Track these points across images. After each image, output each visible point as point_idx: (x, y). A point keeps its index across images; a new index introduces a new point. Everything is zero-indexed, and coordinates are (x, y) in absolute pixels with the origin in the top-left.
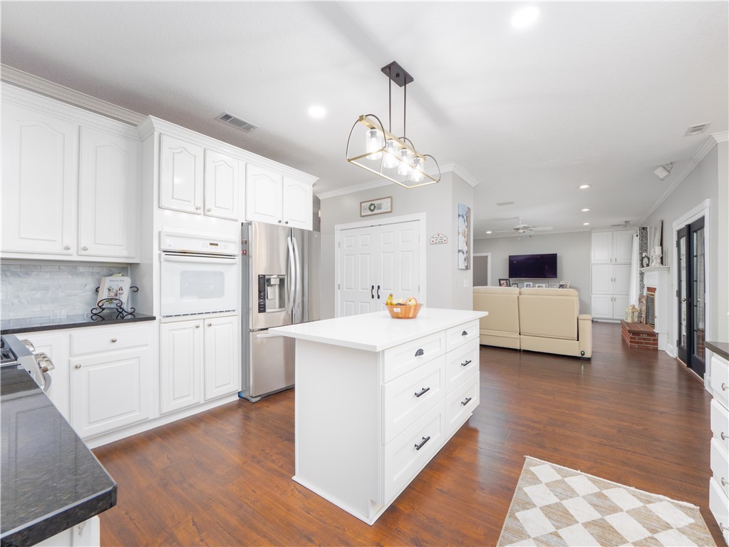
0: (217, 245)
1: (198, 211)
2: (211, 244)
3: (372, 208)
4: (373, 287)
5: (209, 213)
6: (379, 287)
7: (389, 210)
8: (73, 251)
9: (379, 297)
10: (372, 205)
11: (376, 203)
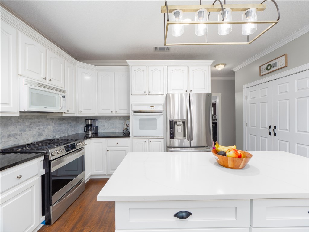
0: (154, 107)
1: (146, 94)
2: (151, 107)
3: (269, 67)
4: (270, 127)
5: (150, 94)
6: (275, 127)
7: (284, 65)
8: (114, 112)
9: (275, 135)
10: (269, 65)
11: (271, 63)
